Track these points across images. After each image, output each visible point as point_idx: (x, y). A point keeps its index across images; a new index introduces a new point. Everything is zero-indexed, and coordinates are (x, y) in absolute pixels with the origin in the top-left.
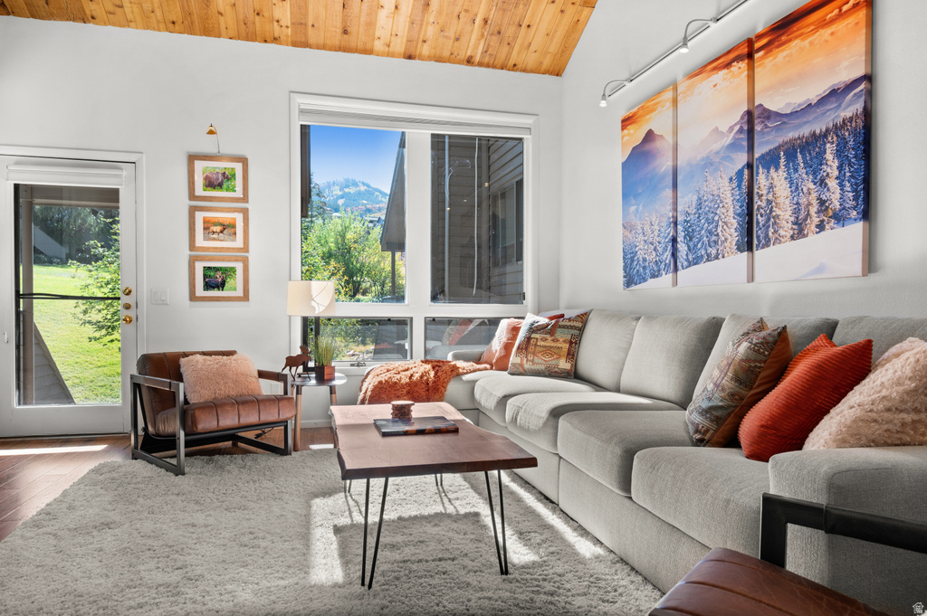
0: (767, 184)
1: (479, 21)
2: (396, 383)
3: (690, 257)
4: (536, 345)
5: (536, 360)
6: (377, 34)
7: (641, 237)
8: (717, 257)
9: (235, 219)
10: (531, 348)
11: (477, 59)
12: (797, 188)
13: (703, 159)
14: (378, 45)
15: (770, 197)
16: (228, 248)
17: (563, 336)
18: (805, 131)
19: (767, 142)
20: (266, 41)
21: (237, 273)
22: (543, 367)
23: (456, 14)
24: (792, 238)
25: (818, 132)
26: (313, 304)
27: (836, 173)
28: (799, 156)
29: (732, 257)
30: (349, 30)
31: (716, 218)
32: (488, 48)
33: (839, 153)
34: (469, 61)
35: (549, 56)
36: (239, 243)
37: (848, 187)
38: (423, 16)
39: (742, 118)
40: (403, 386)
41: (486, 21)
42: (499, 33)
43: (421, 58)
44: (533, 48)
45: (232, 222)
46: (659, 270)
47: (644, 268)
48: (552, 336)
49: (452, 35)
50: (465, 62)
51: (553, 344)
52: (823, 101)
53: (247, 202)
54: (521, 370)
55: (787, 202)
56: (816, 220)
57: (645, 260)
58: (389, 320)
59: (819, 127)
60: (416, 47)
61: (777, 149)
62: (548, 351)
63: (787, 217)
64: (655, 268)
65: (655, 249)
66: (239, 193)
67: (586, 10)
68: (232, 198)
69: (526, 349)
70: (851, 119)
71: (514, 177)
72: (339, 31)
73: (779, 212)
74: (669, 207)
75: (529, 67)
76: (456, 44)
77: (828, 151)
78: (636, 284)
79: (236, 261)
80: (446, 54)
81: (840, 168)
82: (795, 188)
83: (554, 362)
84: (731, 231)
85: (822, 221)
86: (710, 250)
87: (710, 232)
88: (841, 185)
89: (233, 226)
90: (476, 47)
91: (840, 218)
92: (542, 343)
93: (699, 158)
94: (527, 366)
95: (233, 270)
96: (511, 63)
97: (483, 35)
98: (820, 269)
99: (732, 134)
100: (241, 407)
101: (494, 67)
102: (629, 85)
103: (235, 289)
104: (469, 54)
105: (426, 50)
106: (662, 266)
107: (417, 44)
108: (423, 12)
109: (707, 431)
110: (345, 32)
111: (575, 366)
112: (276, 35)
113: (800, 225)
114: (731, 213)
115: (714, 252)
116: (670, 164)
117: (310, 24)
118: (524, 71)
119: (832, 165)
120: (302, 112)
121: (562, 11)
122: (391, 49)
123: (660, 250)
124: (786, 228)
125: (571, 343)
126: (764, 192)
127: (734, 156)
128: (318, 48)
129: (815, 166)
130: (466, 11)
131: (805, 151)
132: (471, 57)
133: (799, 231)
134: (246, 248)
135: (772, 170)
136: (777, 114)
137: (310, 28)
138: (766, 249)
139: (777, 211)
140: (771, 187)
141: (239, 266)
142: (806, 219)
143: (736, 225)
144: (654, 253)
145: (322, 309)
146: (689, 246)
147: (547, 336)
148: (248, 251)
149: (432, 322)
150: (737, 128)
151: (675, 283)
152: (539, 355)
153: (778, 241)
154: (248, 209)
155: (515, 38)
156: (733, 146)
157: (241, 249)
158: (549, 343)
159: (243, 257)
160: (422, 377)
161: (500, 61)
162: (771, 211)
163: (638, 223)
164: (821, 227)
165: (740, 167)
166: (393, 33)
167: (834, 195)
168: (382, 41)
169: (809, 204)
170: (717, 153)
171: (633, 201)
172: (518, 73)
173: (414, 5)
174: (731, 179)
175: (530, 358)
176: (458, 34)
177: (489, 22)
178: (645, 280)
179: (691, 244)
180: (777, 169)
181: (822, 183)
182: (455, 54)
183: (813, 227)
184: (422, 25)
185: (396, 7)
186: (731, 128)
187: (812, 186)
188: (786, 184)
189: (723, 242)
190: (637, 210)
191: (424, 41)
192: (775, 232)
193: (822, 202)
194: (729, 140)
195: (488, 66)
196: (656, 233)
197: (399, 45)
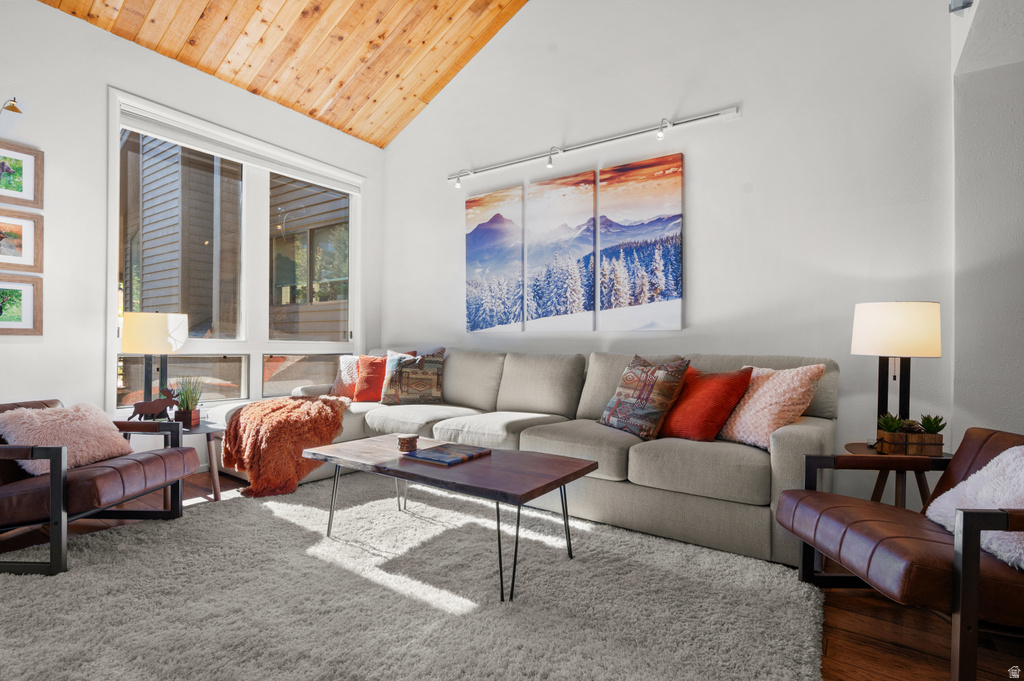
0: (610, 268)
1: (335, 82)
2: (296, 421)
3: (540, 311)
4: (408, 378)
5: (410, 390)
6: (229, 57)
7: (488, 293)
8: (566, 313)
9: (21, 226)
10: (404, 381)
11: (320, 113)
12: (633, 273)
13: (552, 244)
14: (225, 69)
15: (612, 276)
16: (8, 264)
17: (431, 370)
18: (640, 239)
19: (610, 241)
20: (74, 13)
21: (23, 298)
22: (418, 396)
23: (318, 68)
24: (630, 304)
25: (649, 241)
26: (170, 340)
27: (662, 268)
28: (635, 254)
29: (580, 314)
30: (197, 42)
31: (565, 286)
32: (334, 107)
33: (665, 256)
34: (312, 113)
35: (381, 130)
36: (27, 257)
37: (670, 277)
38: (285, 59)
39: (589, 222)
40: (304, 424)
41: (341, 84)
42: (349, 98)
43: (265, 95)
44: (371, 119)
45: (15, 230)
46: (508, 319)
47: (491, 317)
48: (421, 369)
49: (306, 86)
50: (307, 113)
51: (423, 377)
52: (652, 223)
53: (42, 208)
54: (396, 400)
55: (626, 281)
56: (648, 295)
57: (491, 311)
58: (225, 357)
59: (650, 239)
60: (266, 84)
61: (619, 246)
62: (420, 382)
63: (626, 290)
64: (504, 317)
65: (503, 303)
66: (28, 194)
67: (422, 104)
68: (15, 199)
69: (400, 381)
70: (672, 238)
71: (308, 225)
72: (185, 38)
73: (619, 287)
74: (518, 274)
75: (361, 134)
76: (306, 94)
77: (657, 254)
78: (482, 328)
79: (21, 282)
80: (293, 100)
81: (665, 265)
82: (633, 274)
83: (427, 391)
84: (579, 297)
85: (653, 296)
86: (559, 307)
87: (559, 295)
88: (666, 276)
89: (18, 236)
90: (323, 103)
91: (665, 295)
92: (414, 376)
93: (549, 242)
94: (402, 396)
95: (17, 294)
96: (348, 126)
97: (333, 95)
98: (652, 324)
99: (580, 231)
100: (147, 468)
101: (332, 125)
102: (472, 175)
103: (19, 319)
104: (313, 107)
105: (274, 90)
106: (512, 316)
107: (268, 81)
108: (286, 54)
109: (650, 429)
110: (192, 42)
111: (442, 394)
112: (93, 12)
113: (636, 297)
114: (579, 283)
115: (563, 309)
116: (519, 242)
117: (150, 17)
118: (356, 136)
119: (659, 263)
120: (124, 113)
121: (404, 98)
122: (238, 77)
123: (509, 304)
124: (625, 297)
125: (438, 375)
126: (608, 273)
127: (581, 246)
128: (148, 47)
129: (648, 262)
130: (328, 69)
131: (639, 253)
132: (315, 110)
133: (636, 299)
134: (38, 265)
135: (614, 260)
136: (618, 225)
137: (147, 23)
138: (609, 310)
139: (617, 286)
140: (613, 271)
141: (27, 291)
142: (640, 293)
143: (583, 292)
144: (503, 307)
145: (179, 346)
146: (538, 304)
147: (418, 370)
148: (41, 271)
149: (270, 359)
150: (585, 227)
151: (523, 329)
152: (413, 386)
153: (618, 305)
154: (42, 217)
155: (360, 107)
156: (581, 239)
157: (30, 267)
158: (420, 376)
159: (33, 277)
160: (319, 413)
161: (338, 122)
162: (613, 286)
163: (485, 282)
164: (652, 299)
165: (587, 254)
166: (247, 63)
167: (661, 281)
168: (231, 66)
169: (643, 284)
170: (566, 241)
171: (480, 265)
172: (350, 137)
173: (280, 45)
174: (579, 261)
175: (404, 389)
176: (311, 86)
177: (344, 86)
178: (491, 325)
179: (541, 302)
180: (618, 259)
181: (652, 272)
182: (302, 103)
183: (646, 299)
184: (280, 66)
185: (261, 40)
186: (579, 227)
187: (645, 274)
188: (625, 270)
189: (571, 303)
190: (483, 273)
191: (277, 82)
192: (617, 299)
193: (652, 285)
194: (578, 234)
195: (327, 123)
196: (505, 291)
197: (248, 77)
